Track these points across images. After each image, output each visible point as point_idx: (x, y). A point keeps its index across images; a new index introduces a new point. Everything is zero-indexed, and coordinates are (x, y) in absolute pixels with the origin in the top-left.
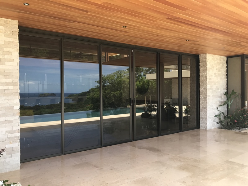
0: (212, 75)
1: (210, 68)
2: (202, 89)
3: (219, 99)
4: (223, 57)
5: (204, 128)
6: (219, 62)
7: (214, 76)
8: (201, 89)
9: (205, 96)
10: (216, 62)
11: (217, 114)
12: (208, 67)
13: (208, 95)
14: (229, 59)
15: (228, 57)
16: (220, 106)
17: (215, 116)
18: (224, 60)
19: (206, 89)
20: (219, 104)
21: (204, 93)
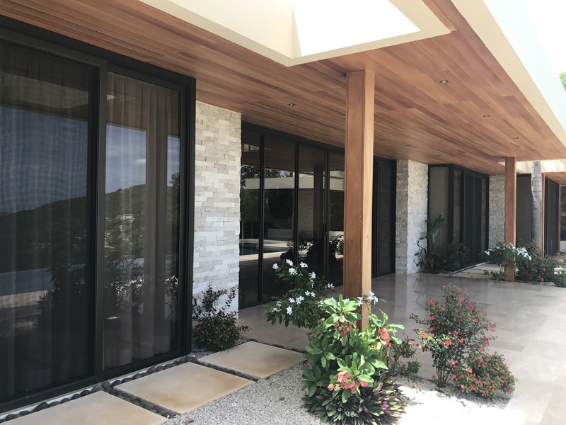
0: (413, 193)
1: (412, 182)
2: (400, 213)
3: (420, 229)
4: (424, 165)
5: (402, 273)
6: (421, 172)
7: (415, 193)
8: (398, 214)
9: (404, 224)
10: (417, 174)
11: (417, 252)
12: (409, 179)
13: (409, 222)
14: (431, 168)
15: (431, 166)
16: (422, 239)
17: (416, 255)
18: (425, 170)
19: (406, 213)
20: (419, 237)
21: (402, 218)
